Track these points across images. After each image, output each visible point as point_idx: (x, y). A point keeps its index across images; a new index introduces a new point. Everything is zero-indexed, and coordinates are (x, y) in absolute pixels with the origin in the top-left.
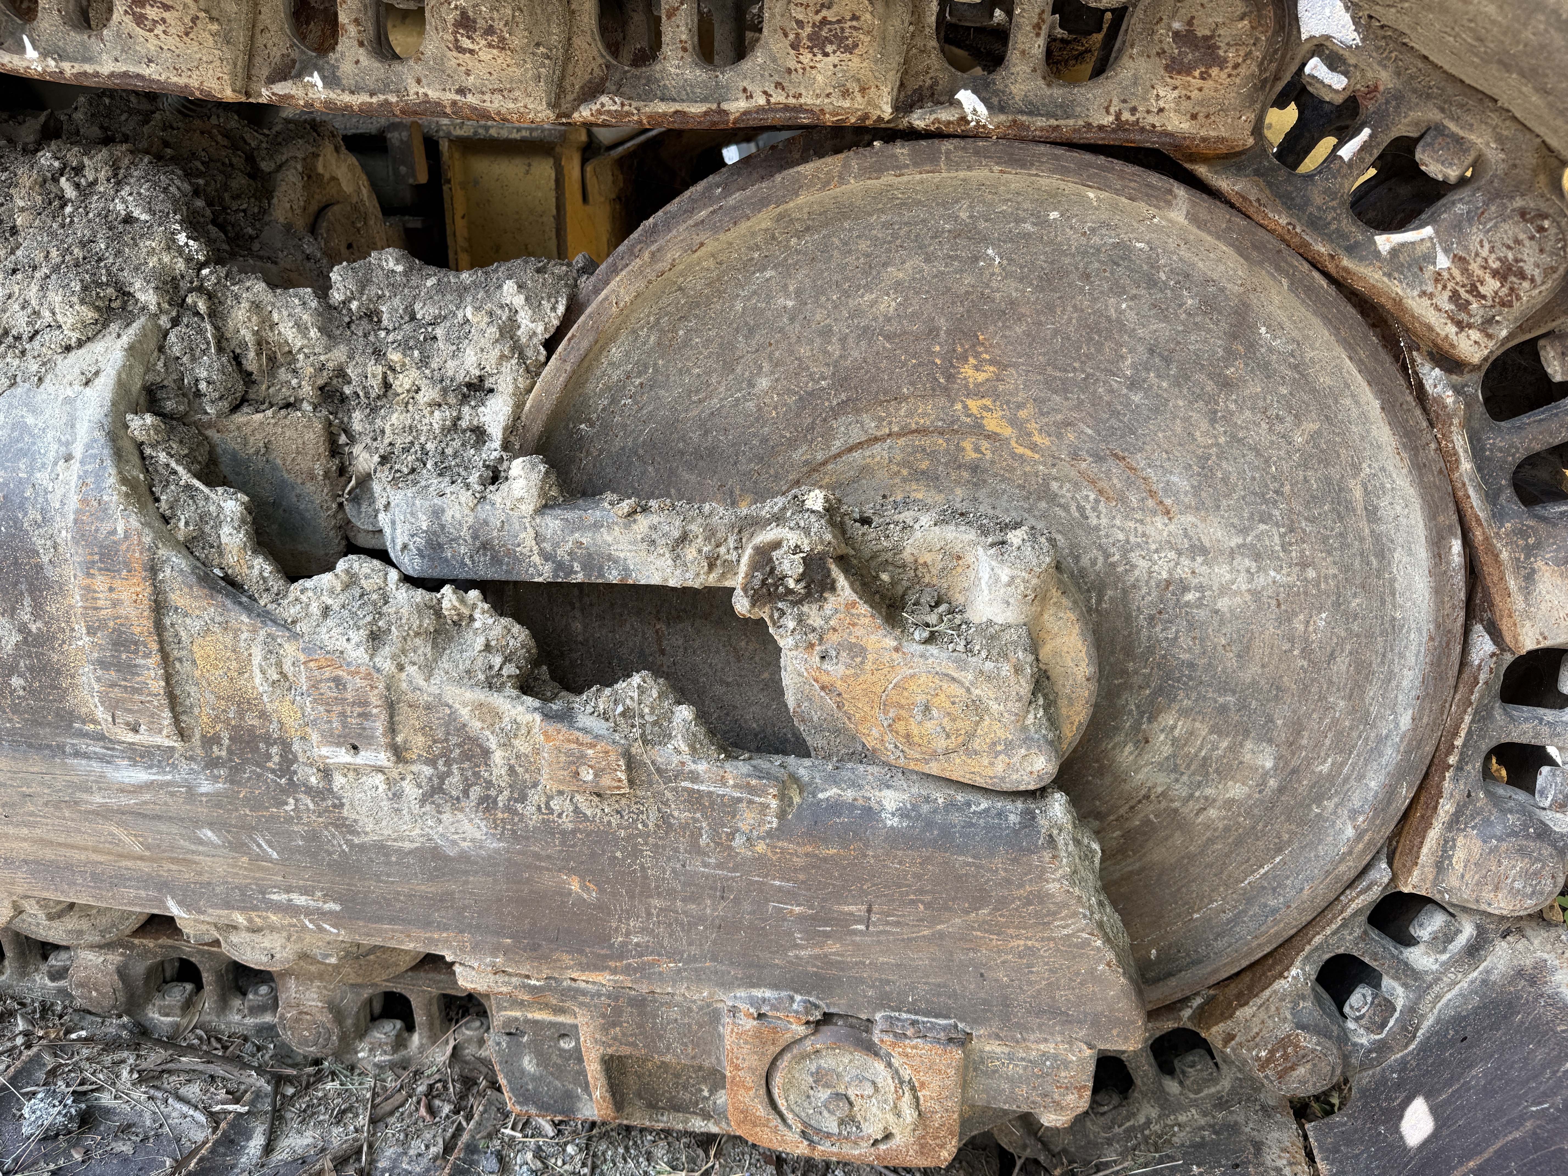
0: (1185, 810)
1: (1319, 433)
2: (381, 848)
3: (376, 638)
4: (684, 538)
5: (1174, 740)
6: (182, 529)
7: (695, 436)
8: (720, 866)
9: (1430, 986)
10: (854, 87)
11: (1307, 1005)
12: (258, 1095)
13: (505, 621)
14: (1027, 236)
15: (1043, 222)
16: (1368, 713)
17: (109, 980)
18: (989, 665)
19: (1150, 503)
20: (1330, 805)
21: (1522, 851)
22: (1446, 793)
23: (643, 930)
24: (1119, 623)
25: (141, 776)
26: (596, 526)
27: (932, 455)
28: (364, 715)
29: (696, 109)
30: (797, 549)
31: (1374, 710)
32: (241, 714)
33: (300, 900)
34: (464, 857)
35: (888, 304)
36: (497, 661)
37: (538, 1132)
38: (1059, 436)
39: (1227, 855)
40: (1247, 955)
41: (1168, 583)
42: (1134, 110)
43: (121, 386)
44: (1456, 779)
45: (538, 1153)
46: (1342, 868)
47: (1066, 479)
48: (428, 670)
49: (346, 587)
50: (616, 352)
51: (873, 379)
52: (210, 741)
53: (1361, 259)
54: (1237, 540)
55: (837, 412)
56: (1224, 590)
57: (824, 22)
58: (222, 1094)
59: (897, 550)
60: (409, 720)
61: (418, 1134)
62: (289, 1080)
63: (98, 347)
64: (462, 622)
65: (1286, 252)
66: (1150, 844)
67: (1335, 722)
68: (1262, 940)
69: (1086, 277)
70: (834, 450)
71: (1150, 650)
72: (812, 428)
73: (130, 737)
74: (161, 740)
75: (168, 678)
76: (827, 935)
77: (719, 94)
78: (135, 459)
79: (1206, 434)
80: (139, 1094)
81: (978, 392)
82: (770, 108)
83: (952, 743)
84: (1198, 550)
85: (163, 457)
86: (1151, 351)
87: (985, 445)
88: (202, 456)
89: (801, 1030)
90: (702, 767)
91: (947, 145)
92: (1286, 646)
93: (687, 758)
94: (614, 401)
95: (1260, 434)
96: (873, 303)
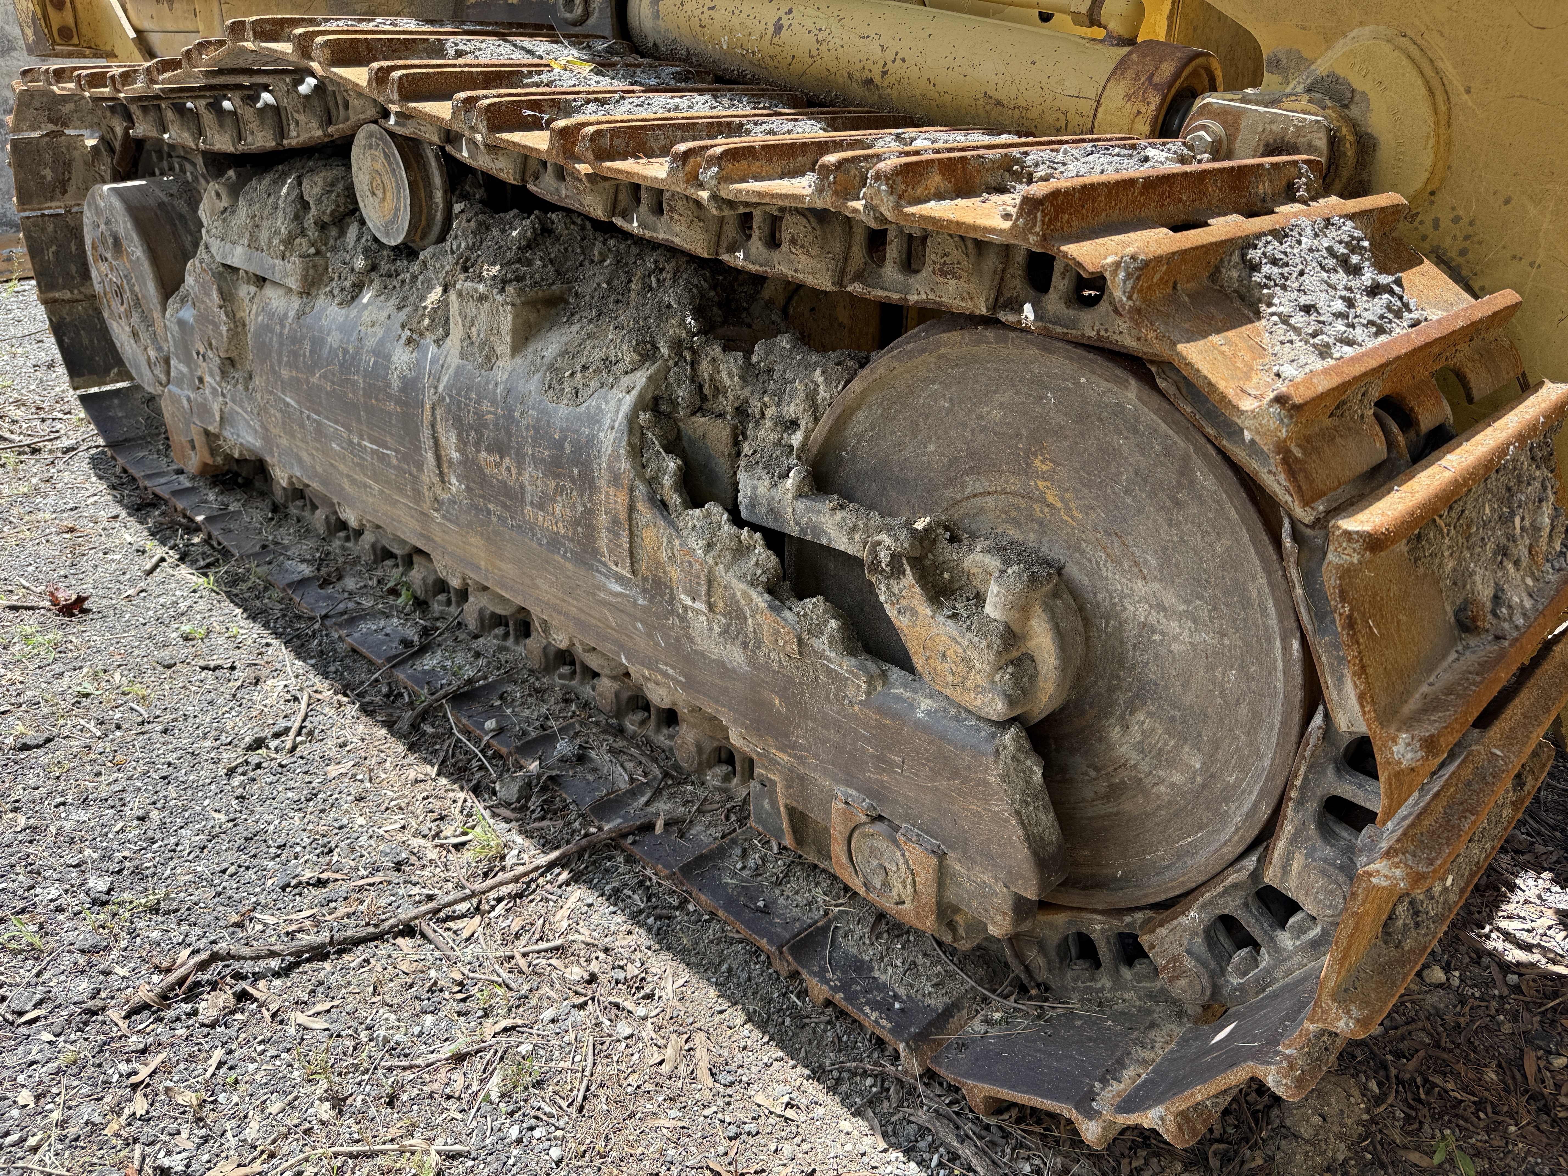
0: (1146, 781)
1: (1231, 547)
2: (702, 654)
3: (709, 546)
4: (854, 529)
5: (1143, 732)
6: (649, 473)
7: (896, 470)
8: (838, 713)
9: (1284, 960)
10: (966, 295)
11: (1199, 940)
12: (655, 778)
13: (769, 552)
14: (1068, 389)
15: (1077, 383)
16: (1259, 749)
17: (610, 696)
18: (976, 639)
19: (1135, 569)
20: (1233, 806)
21: (1324, 872)
22: (1289, 817)
23: (804, 737)
24: (1117, 644)
25: (617, 588)
26: (819, 512)
27: (1018, 509)
28: (698, 583)
29: (896, 296)
30: (888, 548)
31: (1263, 747)
32: (657, 569)
33: (671, 671)
34: (734, 670)
35: (996, 415)
36: (759, 572)
37: (770, 849)
38: (1087, 514)
39: (1169, 821)
40: (1164, 892)
41: (1144, 625)
42: (1106, 330)
43: (641, 396)
44: (1296, 809)
45: (764, 859)
46: (1225, 850)
47: (1089, 542)
48: (728, 568)
49: (705, 517)
50: (860, 416)
51: (987, 457)
52: (645, 579)
53: (1235, 442)
54: (1183, 607)
55: (970, 471)
56: (1176, 638)
57: (945, 263)
58: (640, 772)
59: (960, 562)
60: (718, 593)
61: (716, 826)
62: (672, 777)
63: (638, 374)
64: (750, 548)
65: (1192, 429)
66: (1124, 798)
67: (1238, 749)
68: (1174, 884)
69: (1101, 420)
70: (966, 495)
71: (1133, 666)
72: (955, 479)
73: (614, 567)
74: (624, 573)
75: (631, 543)
76: (883, 770)
77: (906, 290)
78: (638, 434)
79: (1166, 533)
80: (607, 757)
81: (1043, 477)
82: (927, 301)
83: (957, 679)
84: (1161, 607)
85: (650, 435)
86: (1136, 473)
87: (1046, 510)
88: (672, 436)
89: (864, 818)
90: (833, 655)
91: (1012, 335)
92: (1211, 687)
93: (827, 648)
94: (859, 442)
95: (1197, 540)
96: (989, 413)
